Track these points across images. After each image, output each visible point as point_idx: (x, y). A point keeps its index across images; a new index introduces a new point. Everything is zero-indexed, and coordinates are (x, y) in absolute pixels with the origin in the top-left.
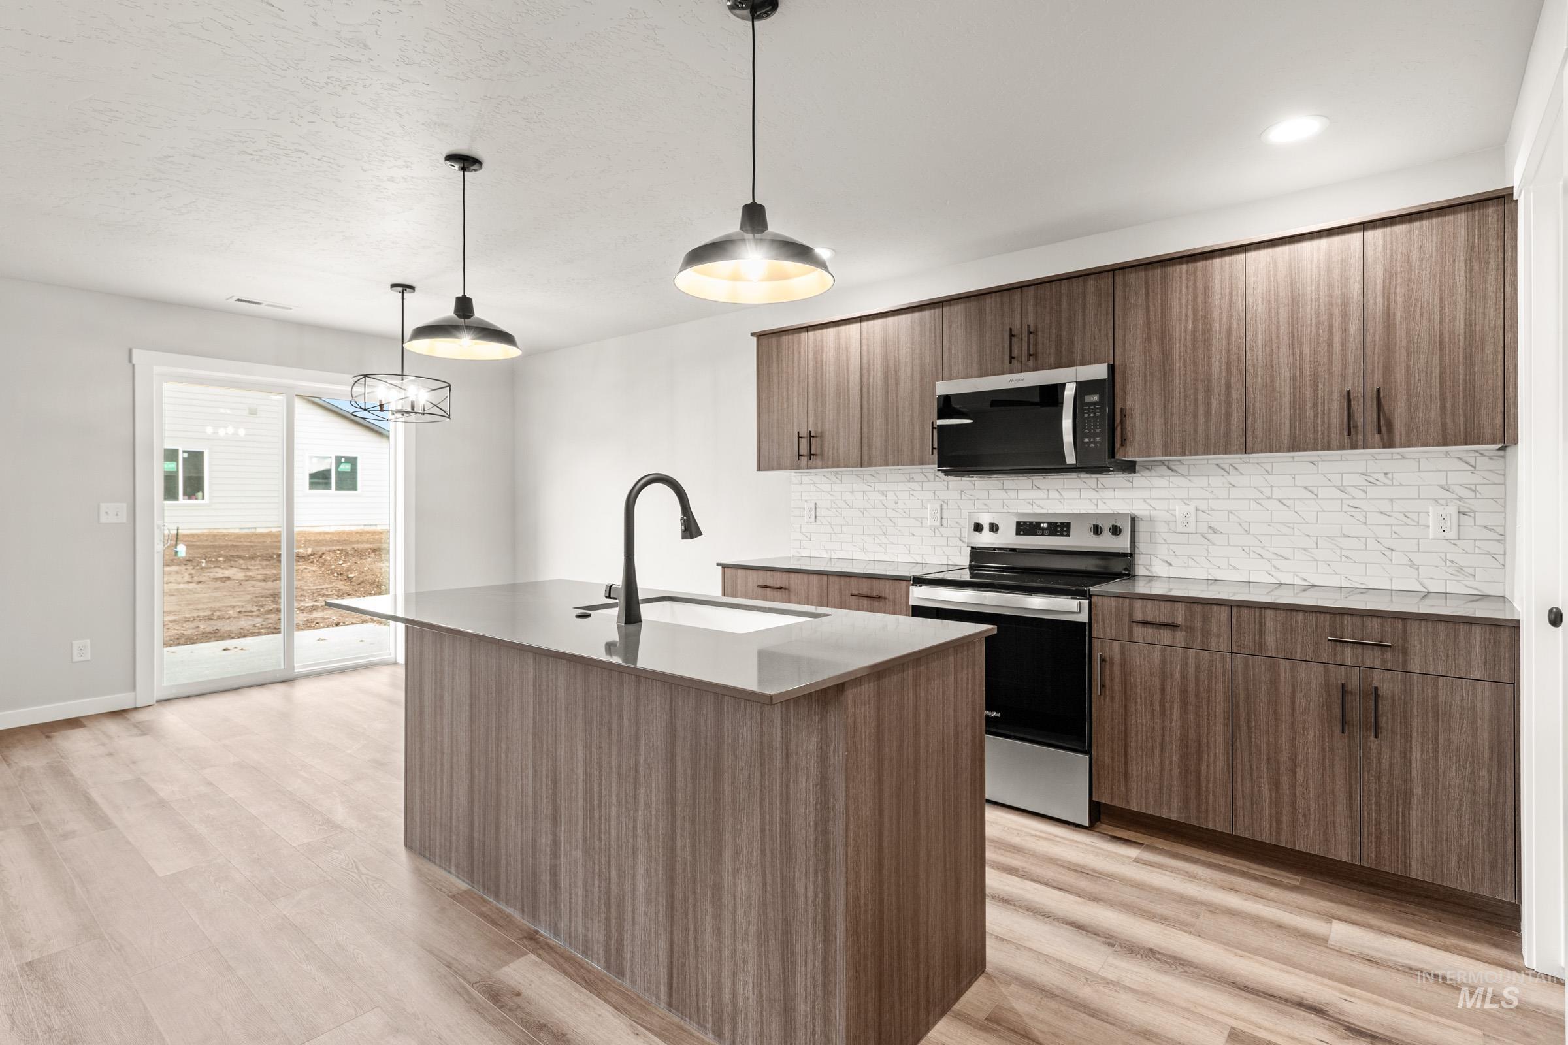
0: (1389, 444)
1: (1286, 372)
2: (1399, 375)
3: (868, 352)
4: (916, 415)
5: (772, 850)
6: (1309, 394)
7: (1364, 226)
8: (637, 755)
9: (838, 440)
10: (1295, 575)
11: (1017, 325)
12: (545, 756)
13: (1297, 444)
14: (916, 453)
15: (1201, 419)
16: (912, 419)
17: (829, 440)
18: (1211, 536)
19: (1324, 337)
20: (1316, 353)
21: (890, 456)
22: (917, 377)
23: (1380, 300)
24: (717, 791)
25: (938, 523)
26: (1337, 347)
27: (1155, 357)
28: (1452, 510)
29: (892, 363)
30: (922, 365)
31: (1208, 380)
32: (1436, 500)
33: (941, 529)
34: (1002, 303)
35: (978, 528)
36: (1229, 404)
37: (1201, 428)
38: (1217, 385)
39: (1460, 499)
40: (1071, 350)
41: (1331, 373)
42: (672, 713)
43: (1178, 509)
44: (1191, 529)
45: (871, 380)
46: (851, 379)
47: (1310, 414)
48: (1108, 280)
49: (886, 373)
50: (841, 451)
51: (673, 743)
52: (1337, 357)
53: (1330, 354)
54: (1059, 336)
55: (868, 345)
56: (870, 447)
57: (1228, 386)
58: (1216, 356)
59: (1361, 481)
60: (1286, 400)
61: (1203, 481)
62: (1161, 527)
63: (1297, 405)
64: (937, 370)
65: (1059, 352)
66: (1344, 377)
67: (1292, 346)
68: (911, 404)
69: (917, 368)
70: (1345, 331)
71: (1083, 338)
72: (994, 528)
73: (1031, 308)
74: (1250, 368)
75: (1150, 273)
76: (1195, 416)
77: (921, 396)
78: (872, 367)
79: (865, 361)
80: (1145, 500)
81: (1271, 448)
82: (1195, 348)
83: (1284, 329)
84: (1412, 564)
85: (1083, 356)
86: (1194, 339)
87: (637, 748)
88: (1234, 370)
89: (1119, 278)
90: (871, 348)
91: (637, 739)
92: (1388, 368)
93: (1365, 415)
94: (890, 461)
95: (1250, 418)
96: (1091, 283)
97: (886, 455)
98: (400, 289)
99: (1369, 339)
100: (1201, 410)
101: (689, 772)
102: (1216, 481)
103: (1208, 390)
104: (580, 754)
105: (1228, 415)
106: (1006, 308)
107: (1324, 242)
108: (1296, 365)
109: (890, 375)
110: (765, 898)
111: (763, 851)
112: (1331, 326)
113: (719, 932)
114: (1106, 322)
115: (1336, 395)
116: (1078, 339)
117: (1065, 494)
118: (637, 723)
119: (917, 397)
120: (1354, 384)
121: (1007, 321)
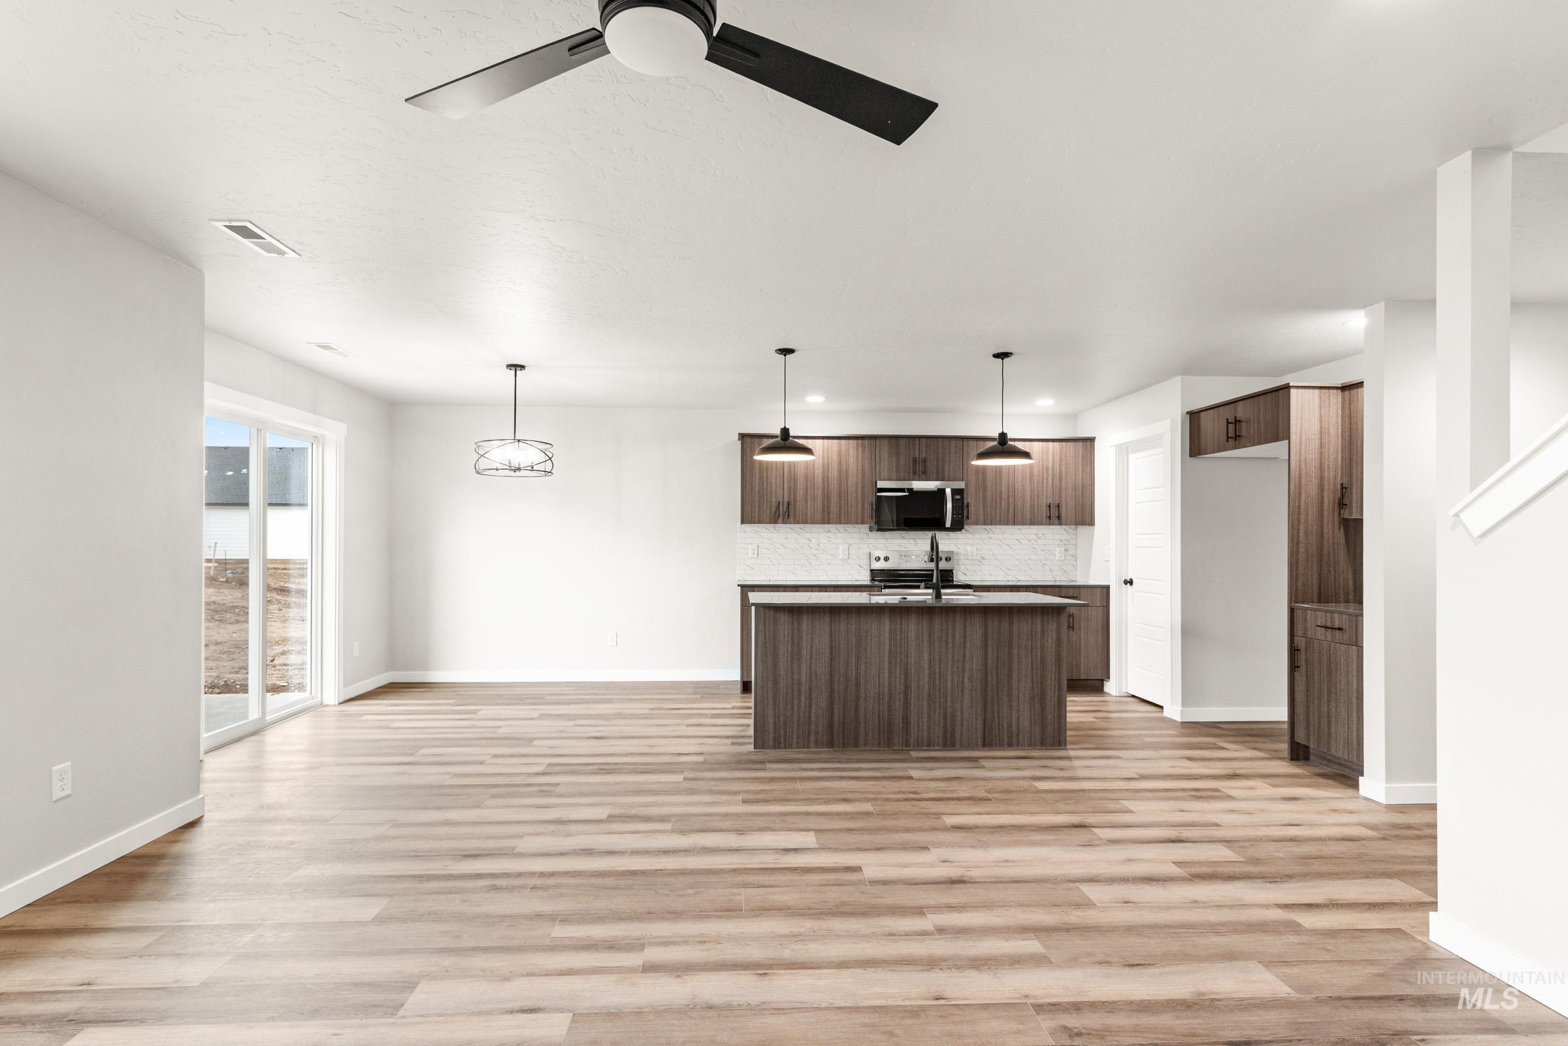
0: (1060, 524)
1: (1028, 493)
2: (1063, 499)
3: (828, 457)
4: (859, 497)
5: (1036, 668)
6: (1036, 503)
7: (1054, 440)
8: (964, 650)
9: (807, 508)
10: (1013, 576)
11: (917, 456)
12: (898, 665)
13: (1032, 523)
14: (859, 517)
15: (998, 510)
16: (857, 498)
17: (800, 504)
18: (983, 561)
19: (1041, 481)
20: (1038, 487)
21: (843, 519)
22: (860, 476)
23: (1058, 470)
24: (1010, 653)
25: (846, 557)
26: (1045, 485)
27: (980, 480)
28: (1063, 549)
29: (844, 466)
30: (863, 470)
31: (1001, 493)
32: (1058, 545)
33: (848, 560)
34: (909, 444)
35: (878, 559)
36: (1009, 504)
37: (998, 514)
38: (1004, 496)
39: (1065, 545)
40: (943, 472)
41: (1043, 496)
42: (986, 629)
43: (969, 548)
44: (975, 557)
45: (830, 474)
46: (816, 472)
47: (1036, 511)
48: (960, 443)
49: (840, 471)
50: (809, 514)
51: (986, 640)
52: (1045, 489)
53: (1043, 488)
54: (938, 464)
55: (828, 454)
56: (829, 513)
57: (1008, 497)
58: (1004, 484)
59: (1035, 537)
60: (1029, 504)
61: (979, 536)
62: (962, 557)
63: (1032, 507)
64: (872, 473)
65: (937, 473)
66: (1047, 497)
67: (1030, 483)
68: (857, 490)
69: (860, 471)
70: (1047, 480)
71: (949, 467)
72: (886, 559)
73: (924, 449)
74: (1016, 490)
75: (978, 442)
76: (996, 508)
77: (862, 487)
78: (830, 467)
79: (826, 462)
80: (955, 544)
81: (1023, 524)
82: (996, 479)
83: (1028, 475)
84: (1051, 570)
85: (949, 476)
86: (996, 475)
87: (965, 647)
88: (1010, 490)
89: (965, 443)
90: (830, 456)
91: (965, 643)
92: (1060, 495)
93: (1054, 513)
94: (842, 522)
95: (1016, 511)
96: (953, 442)
97: (840, 518)
98: (513, 368)
99: (1054, 483)
100: (998, 505)
101: (995, 650)
102: (984, 536)
103: (1001, 498)
104: (926, 657)
105: (1008, 509)
106: (911, 446)
107: (1041, 443)
108: (1032, 491)
109: (843, 474)
110: (1033, 685)
111: (1032, 669)
112: (1043, 477)
113: (1011, 706)
114: (959, 462)
115: (1044, 505)
116: (946, 468)
117: (918, 541)
118: (965, 637)
119: (860, 486)
120: (1050, 500)
121: (912, 453)
